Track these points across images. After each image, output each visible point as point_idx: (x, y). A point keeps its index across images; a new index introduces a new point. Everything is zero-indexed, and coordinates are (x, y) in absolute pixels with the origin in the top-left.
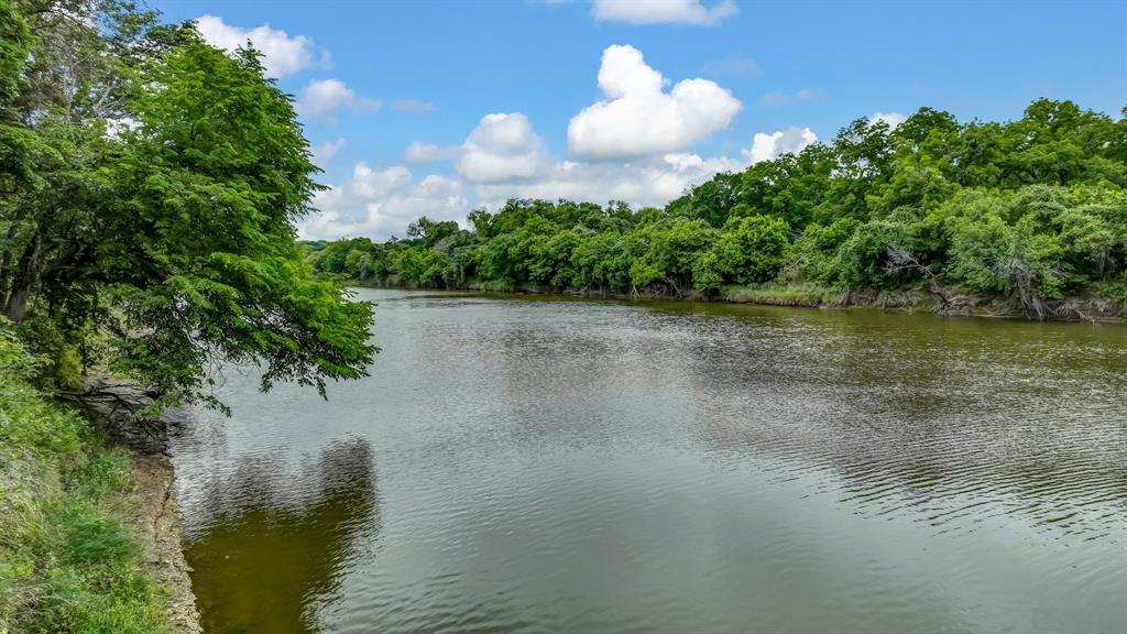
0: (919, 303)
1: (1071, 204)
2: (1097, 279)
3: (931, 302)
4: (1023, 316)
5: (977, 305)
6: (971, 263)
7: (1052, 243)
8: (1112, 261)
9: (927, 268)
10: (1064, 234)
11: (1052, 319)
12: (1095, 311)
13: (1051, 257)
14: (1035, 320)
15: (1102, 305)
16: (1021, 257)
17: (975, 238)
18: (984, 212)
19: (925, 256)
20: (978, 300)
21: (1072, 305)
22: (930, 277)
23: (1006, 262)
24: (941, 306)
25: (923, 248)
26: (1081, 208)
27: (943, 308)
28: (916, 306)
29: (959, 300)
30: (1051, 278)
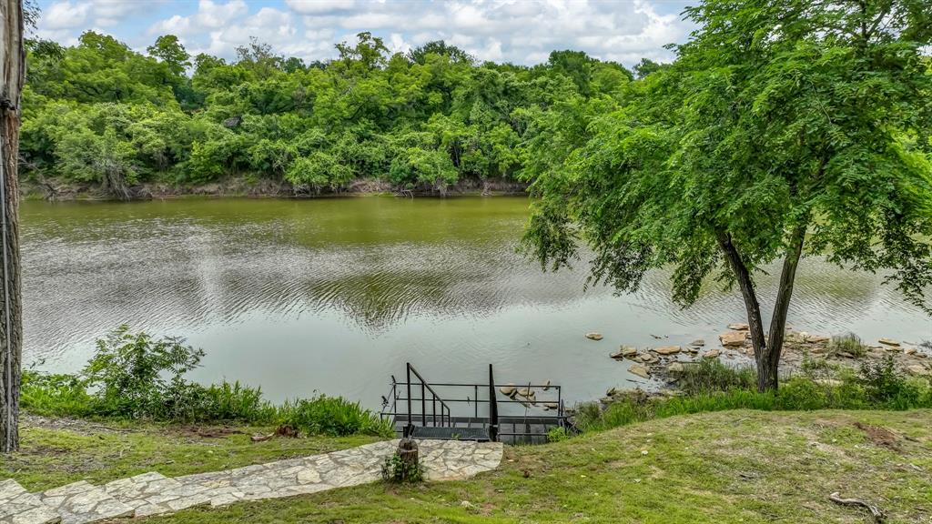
0: (29, 193)
1: (133, 119)
2: (158, 171)
3: (39, 191)
4: (116, 199)
5: (78, 191)
6: (77, 162)
7: (127, 147)
8: (165, 158)
9: (34, 165)
10: (134, 141)
11: (136, 199)
12: (160, 191)
13: (130, 157)
14: (124, 201)
15: (163, 187)
16: (111, 158)
17: (76, 144)
18: (76, 123)
19: (28, 155)
20: (78, 188)
21: (146, 189)
22: (37, 172)
23: (101, 162)
24: (49, 194)
25: (25, 149)
26: (141, 123)
27: (51, 196)
28: (27, 195)
29: (63, 188)
30: (132, 172)
